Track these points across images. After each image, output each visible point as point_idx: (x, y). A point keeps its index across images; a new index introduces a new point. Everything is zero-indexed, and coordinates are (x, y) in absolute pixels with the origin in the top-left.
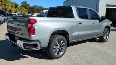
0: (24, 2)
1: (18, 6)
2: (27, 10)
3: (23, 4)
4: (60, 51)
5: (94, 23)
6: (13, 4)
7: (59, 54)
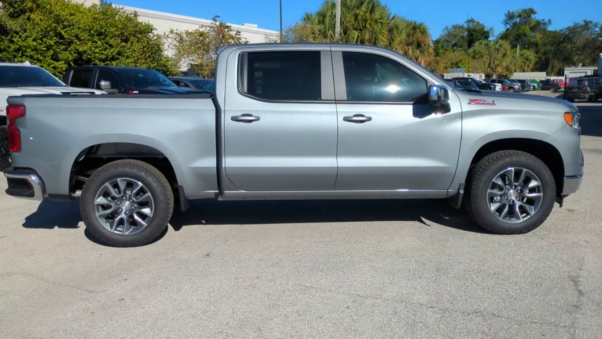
0: (519, 16)
1: (486, 35)
2: (531, 54)
3: (515, 24)
4: (134, 223)
5: (361, 119)
6: (424, 32)
7: (126, 232)
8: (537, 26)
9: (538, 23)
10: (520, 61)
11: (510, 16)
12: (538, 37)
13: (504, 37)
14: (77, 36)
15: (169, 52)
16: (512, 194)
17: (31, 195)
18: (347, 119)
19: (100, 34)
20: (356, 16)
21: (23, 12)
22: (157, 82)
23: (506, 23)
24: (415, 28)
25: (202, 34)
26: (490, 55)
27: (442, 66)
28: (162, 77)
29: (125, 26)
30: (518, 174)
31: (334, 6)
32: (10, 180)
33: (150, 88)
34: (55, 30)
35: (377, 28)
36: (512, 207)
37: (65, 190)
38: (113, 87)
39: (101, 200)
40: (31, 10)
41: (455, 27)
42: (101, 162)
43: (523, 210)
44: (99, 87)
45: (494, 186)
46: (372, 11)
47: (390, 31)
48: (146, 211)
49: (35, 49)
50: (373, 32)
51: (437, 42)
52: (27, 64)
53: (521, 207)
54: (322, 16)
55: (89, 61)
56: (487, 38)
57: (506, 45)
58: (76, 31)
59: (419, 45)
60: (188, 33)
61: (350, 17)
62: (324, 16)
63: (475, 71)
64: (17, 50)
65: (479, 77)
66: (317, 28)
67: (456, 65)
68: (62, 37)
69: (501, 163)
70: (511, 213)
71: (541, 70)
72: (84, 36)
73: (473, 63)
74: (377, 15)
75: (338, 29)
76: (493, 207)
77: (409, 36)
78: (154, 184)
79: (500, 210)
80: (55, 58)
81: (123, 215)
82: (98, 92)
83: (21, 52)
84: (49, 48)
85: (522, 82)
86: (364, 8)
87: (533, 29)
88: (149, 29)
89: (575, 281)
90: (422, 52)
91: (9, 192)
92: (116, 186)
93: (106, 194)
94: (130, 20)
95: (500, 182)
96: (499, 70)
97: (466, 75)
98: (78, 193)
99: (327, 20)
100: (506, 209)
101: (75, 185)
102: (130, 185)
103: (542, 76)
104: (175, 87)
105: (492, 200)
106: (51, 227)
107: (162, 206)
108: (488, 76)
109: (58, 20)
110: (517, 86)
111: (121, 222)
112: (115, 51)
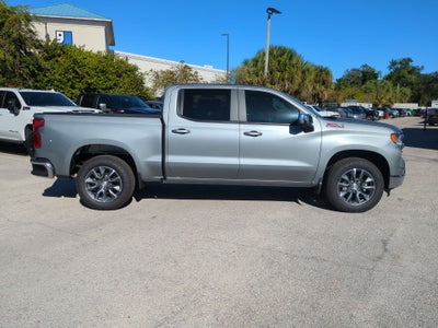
0: (400, 63)
1: (375, 76)
2: (408, 91)
3: (397, 69)
4: (109, 195)
5: (254, 134)
6: (328, 73)
7: (104, 201)
8: (413, 71)
9: (414, 68)
10: (399, 95)
11: (394, 63)
12: (413, 78)
13: (388, 78)
14: (87, 73)
15: (149, 84)
16: (355, 186)
17: (46, 175)
18: (246, 134)
19: (103, 72)
20: (279, 62)
21: (54, 56)
22: (137, 105)
23: (390, 68)
24: (321, 71)
25: (171, 73)
26: (378, 91)
27: (341, 98)
28: (141, 101)
29: (119, 67)
30: (358, 173)
31: (264, 54)
32: (34, 165)
33: (132, 109)
34: (73, 68)
35: (294, 70)
36: (354, 195)
37: (67, 173)
38: (108, 107)
39: (89, 180)
40: (59, 56)
41: (354, 70)
42: (90, 156)
43: (362, 197)
44: (99, 108)
45: (343, 180)
46: (291, 58)
47: (303, 72)
48: (117, 188)
49: (60, 81)
50: (291, 73)
51: (339, 80)
52: (53, 91)
53: (360, 195)
54: (256, 61)
55: (95, 90)
56: (376, 78)
57: (389, 83)
58: (87, 69)
59: (324, 83)
60: (163, 72)
61: (275, 63)
62: (257, 61)
63: (366, 101)
64: (48, 82)
65: (368, 106)
66: (252, 69)
67: (352, 97)
68: (77, 73)
69: (347, 165)
70: (354, 198)
71: (414, 102)
72: (93, 73)
73: (365, 96)
74: (294, 62)
75: (266, 70)
76: (342, 195)
77: (317, 76)
78: (122, 171)
79: (346, 196)
80: (73, 87)
81: (102, 190)
82: (97, 111)
83: (50, 83)
84: (69, 80)
85: (400, 110)
86: (285, 56)
87: (409, 73)
88: (135, 68)
89: (385, 243)
90: (326, 87)
91: (32, 173)
92: (98, 171)
93: (92, 176)
94: (123, 62)
95: (346, 178)
96: (384, 101)
97: (358, 104)
98: (76, 175)
99: (259, 64)
100: (350, 196)
101: (74, 170)
102: (107, 171)
103: (415, 106)
104: (149, 109)
105: (341, 189)
106: (59, 196)
107: (127, 185)
108: (375, 105)
109: (75, 62)
110: (396, 113)
111: (101, 194)
112: (111, 83)
